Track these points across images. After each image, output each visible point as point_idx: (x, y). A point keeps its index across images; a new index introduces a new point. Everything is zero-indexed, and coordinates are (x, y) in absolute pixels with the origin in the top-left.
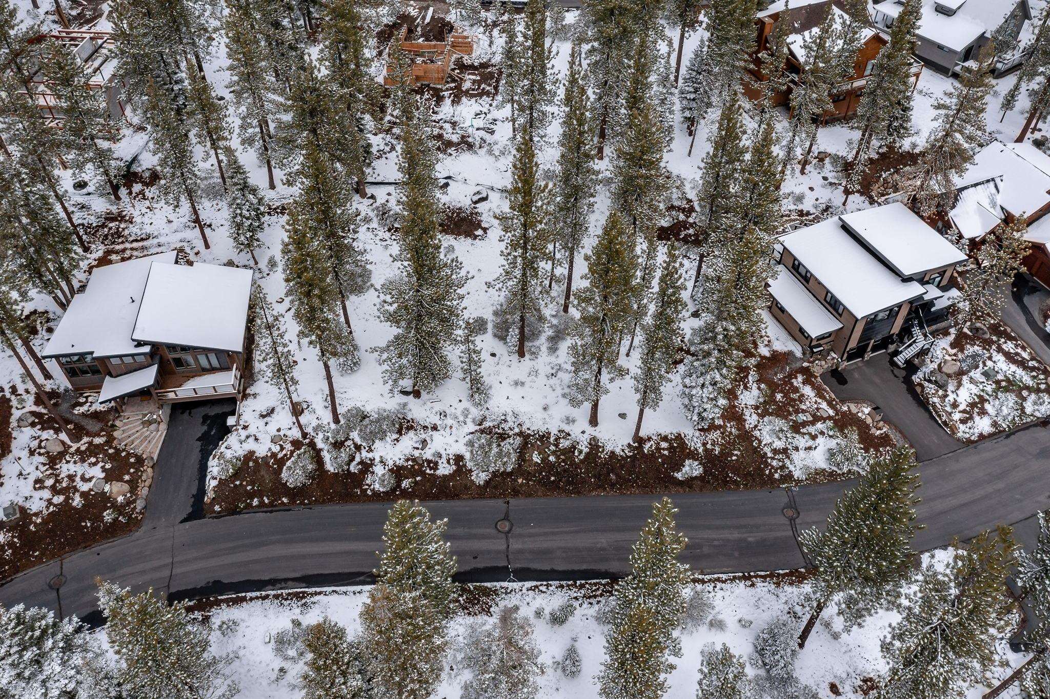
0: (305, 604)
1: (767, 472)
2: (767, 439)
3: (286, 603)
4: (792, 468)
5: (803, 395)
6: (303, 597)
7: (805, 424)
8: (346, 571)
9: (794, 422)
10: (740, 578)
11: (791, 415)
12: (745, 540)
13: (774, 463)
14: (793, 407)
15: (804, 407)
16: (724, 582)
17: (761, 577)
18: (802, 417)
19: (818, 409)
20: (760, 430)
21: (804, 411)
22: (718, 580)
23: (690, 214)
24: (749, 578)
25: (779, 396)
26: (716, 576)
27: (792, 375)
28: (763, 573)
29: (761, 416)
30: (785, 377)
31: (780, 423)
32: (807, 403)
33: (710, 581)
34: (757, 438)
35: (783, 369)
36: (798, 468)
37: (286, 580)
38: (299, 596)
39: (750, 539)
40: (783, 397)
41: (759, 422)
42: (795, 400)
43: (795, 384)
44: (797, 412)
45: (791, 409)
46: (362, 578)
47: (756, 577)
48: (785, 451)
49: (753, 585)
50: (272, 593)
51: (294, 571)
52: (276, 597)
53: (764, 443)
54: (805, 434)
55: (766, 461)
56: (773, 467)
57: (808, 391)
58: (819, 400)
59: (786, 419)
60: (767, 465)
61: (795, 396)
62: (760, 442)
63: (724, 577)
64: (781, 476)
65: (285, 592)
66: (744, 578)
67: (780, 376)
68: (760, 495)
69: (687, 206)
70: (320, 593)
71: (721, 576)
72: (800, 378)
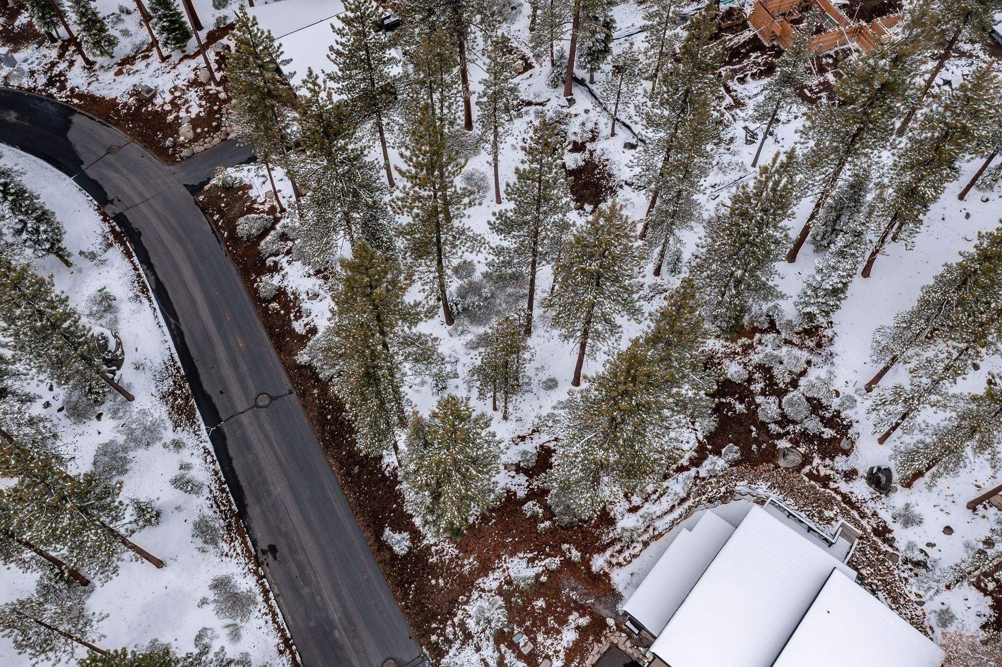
0: (138, 296)
1: (434, 625)
2: (472, 609)
3: (136, 284)
4: (452, 652)
5: (558, 632)
6: (143, 292)
7: (514, 647)
8: (176, 308)
9: (512, 633)
10: (283, 636)
11: (520, 625)
12: (333, 627)
13: (449, 629)
14: (534, 624)
15: (540, 638)
16: (274, 621)
17: (294, 658)
18: (522, 640)
19: (548, 657)
20: (480, 596)
21: (533, 640)
22: (274, 615)
23: (771, 394)
24: (288, 645)
25: (540, 603)
26: (278, 610)
27: (583, 610)
28: (298, 659)
29: (500, 592)
30: (575, 602)
31: (499, 617)
32: (549, 642)
33: (271, 606)
34: (469, 597)
35: (588, 595)
36: (456, 660)
37: (155, 274)
38: (144, 290)
39: (336, 632)
40: (541, 608)
41: (490, 591)
42: (545, 624)
43: (571, 618)
44: (528, 632)
45: (528, 623)
46: (173, 321)
47: (292, 652)
48: (468, 636)
49: (281, 652)
50: (141, 271)
51: (164, 275)
52: (139, 276)
53: (466, 607)
54: (499, 651)
55: (447, 619)
56: (444, 629)
57: (569, 636)
58: (562, 655)
59: (509, 622)
60: (444, 621)
61: (551, 622)
62: (467, 603)
63: (280, 619)
64: (437, 643)
65: (145, 278)
66: (286, 641)
67: (574, 595)
68: (403, 627)
69: (781, 385)
70: (150, 301)
71: (280, 615)
72: (584, 621)
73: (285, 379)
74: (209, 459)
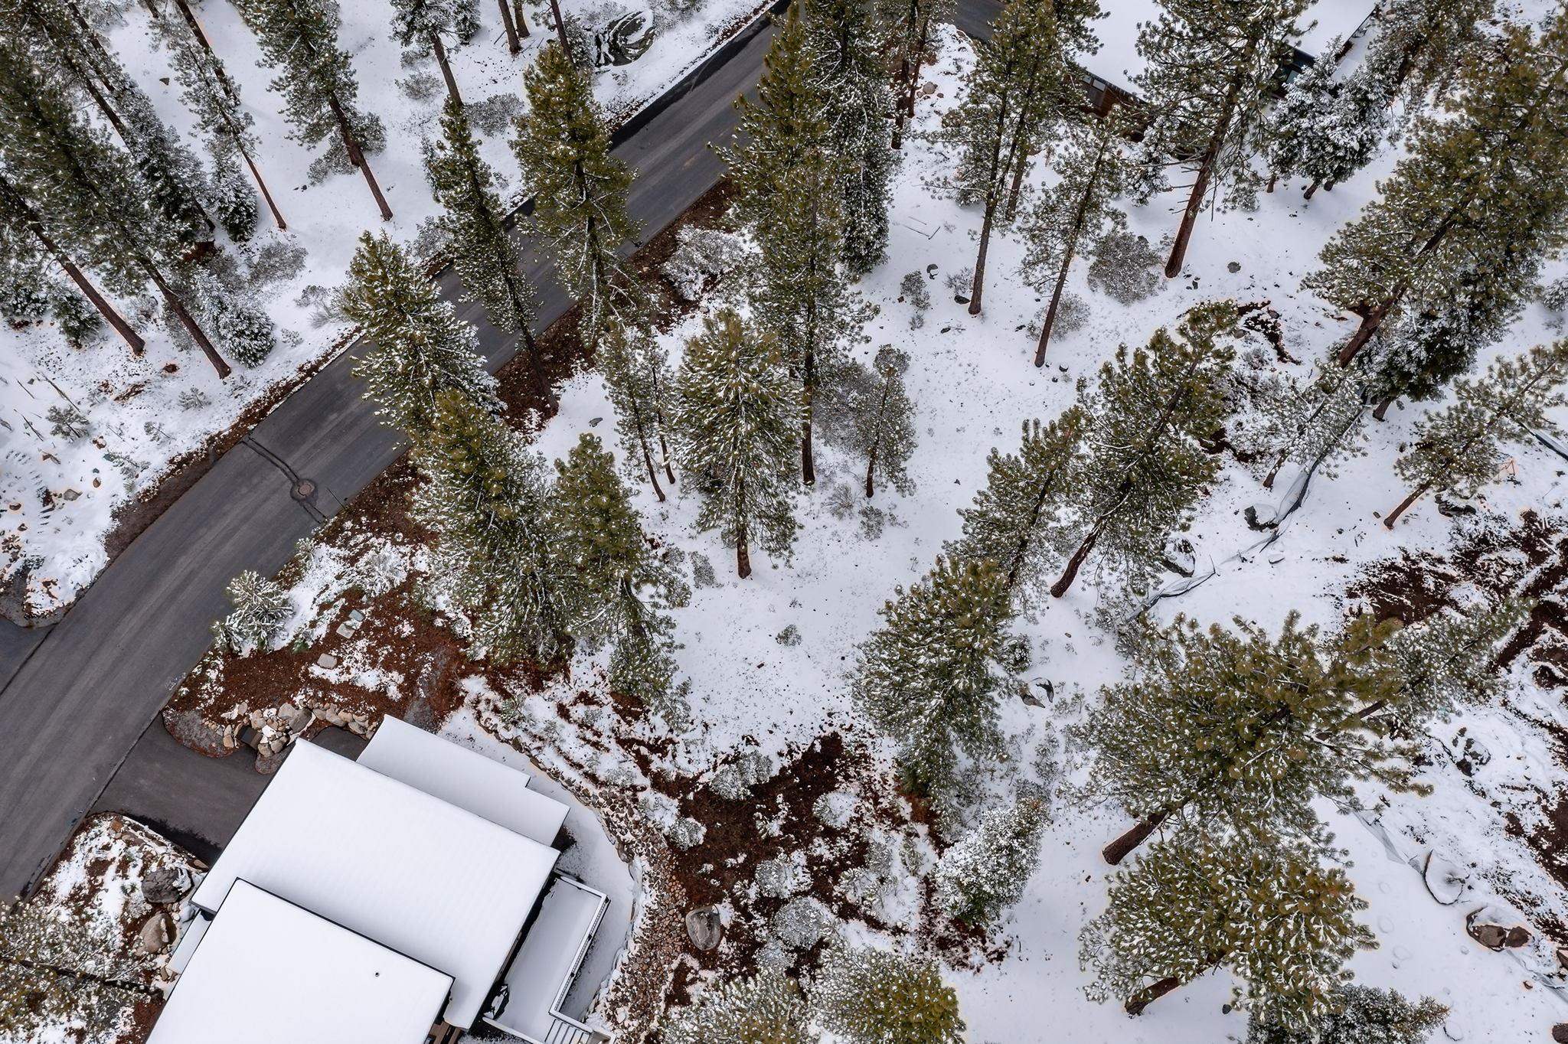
0: (717, 31)
1: (364, 519)
2: (388, 550)
3: (733, 22)
4: (335, 551)
5: (373, 665)
6: (725, 33)
7: (345, 614)
8: (715, 75)
9: (362, 607)
10: (320, 363)
11: (374, 614)
12: (340, 410)
13: (361, 538)
14: (377, 630)
15: (362, 644)
16: (336, 346)
17: (296, 384)
18: (355, 621)
19: (340, 660)
20: (404, 555)
21: (357, 636)
22: (342, 344)
24: (309, 373)
25: (407, 629)
26: (348, 345)
27: (408, 688)
28: (296, 389)
29: (413, 575)
30: (418, 673)
31: (379, 584)
32: (359, 656)
33: (351, 336)
34: (402, 543)
35: (429, 687)
36: (326, 558)
37: (756, 33)
38: (727, 34)
39: (335, 415)
40: (400, 632)
41: (412, 564)
42: (380, 644)
43: (395, 674)
44: (367, 625)
45: (377, 623)
46: (694, 81)
47: (302, 379)
48: (353, 560)
49: (301, 369)
50: (754, 18)
51: (761, 42)
52: (747, 19)
53: (389, 544)
54: (336, 600)
55: (372, 531)
56: (361, 532)
57: (370, 679)
58: (345, 678)
59: (375, 600)
60: (370, 527)
61: (384, 652)
62: (394, 543)
63: (338, 352)
64: (343, 530)
65: (745, 26)
66: (315, 368)
67: (427, 669)
68: (355, 485)
70: (714, 46)
71: (343, 350)
72: (394, 693)
73: (654, 233)
74: (516, 200)
